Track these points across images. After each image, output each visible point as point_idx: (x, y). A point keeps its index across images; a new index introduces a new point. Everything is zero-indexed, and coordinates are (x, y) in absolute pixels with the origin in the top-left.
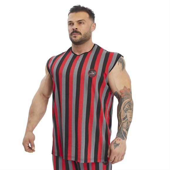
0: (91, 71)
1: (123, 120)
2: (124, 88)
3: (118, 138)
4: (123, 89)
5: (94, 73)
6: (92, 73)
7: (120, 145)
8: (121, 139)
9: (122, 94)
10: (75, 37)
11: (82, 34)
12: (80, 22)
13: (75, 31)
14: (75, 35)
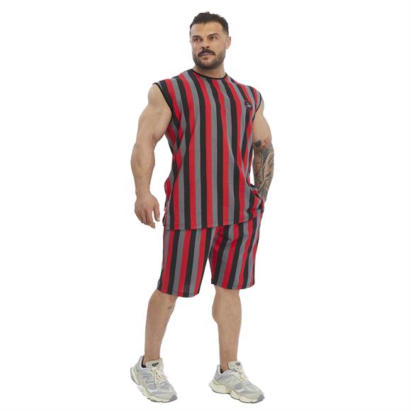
0: (247, 103)
1: (266, 177)
6: (249, 106)
9: (266, 144)
10: (206, 59)
11: (217, 54)
12: (211, 37)
13: (206, 51)
14: (205, 57)
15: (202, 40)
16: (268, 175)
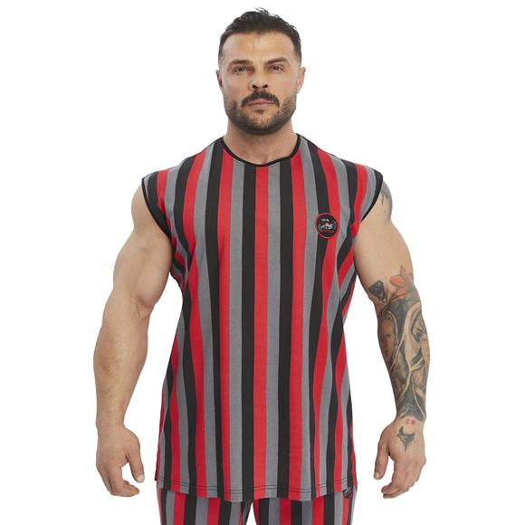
0: (324, 220)
1: (412, 365)
2: (401, 272)
3: (407, 418)
4: (399, 273)
5: (330, 226)
6: (327, 225)
7: (415, 438)
8: (415, 419)
9: (398, 288)
10: (261, 112)
11: (281, 102)
12: (272, 66)
13: (260, 94)
14: (258, 107)
15: (252, 70)
16: (415, 360)
